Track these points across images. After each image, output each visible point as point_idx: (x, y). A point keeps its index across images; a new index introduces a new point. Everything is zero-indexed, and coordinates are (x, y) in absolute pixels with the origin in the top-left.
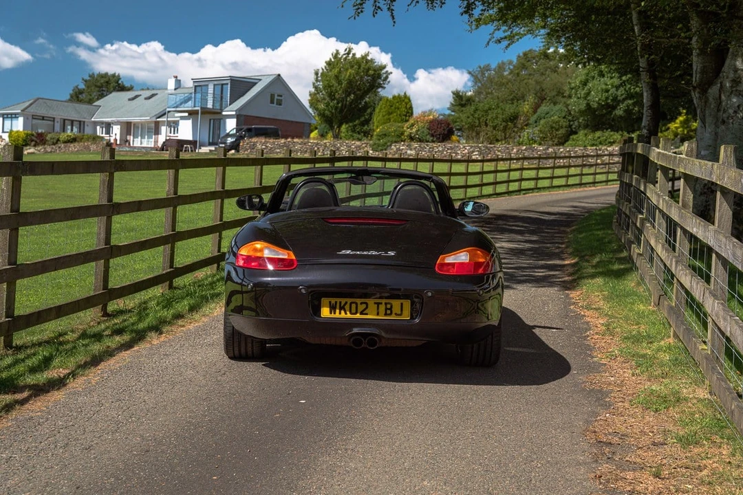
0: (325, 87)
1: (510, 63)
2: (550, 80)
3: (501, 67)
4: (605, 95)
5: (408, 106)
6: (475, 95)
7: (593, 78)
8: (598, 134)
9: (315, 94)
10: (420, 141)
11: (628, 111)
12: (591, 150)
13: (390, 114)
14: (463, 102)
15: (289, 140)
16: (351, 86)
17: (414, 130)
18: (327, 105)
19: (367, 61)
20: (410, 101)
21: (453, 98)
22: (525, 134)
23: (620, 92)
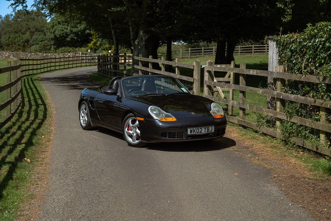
1: (12, 15)
2: (32, 24)
3: (7, 17)
4: (62, 32)
7: (56, 25)
8: (63, 48)
11: (72, 39)
12: (61, 55)
22: (33, 48)
23: (68, 31)
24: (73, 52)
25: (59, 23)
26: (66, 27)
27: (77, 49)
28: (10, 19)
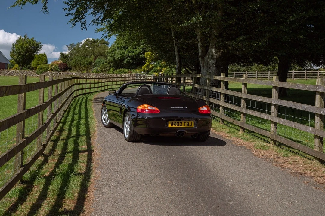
0: (17, 50)
2: (96, 50)
3: (78, 44)
4: (120, 56)
5: (45, 58)
6: (69, 55)
7: (116, 50)
8: (120, 70)
9: (12, 53)
10: (55, 71)
11: (128, 62)
12: (118, 76)
13: (38, 61)
14: (65, 57)
15: (2, 70)
16: (27, 50)
17: (53, 67)
18: (18, 57)
19: (33, 41)
20: (46, 56)
21: (61, 55)
22: (95, 69)
23: (125, 55)
24: (128, 73)
25: (118, 48)
26: (123, 51)
27: (132, 71)
28: (81, 46)
